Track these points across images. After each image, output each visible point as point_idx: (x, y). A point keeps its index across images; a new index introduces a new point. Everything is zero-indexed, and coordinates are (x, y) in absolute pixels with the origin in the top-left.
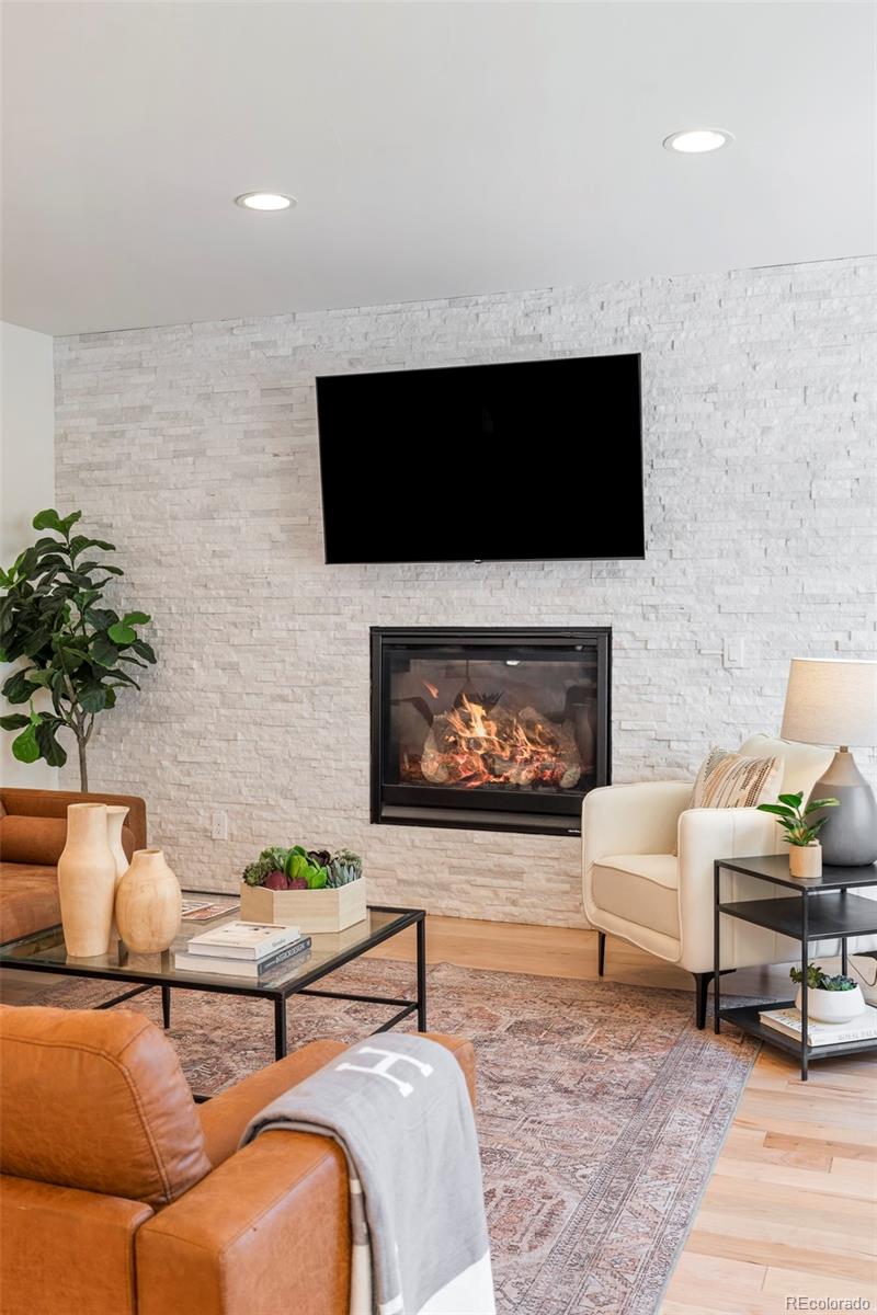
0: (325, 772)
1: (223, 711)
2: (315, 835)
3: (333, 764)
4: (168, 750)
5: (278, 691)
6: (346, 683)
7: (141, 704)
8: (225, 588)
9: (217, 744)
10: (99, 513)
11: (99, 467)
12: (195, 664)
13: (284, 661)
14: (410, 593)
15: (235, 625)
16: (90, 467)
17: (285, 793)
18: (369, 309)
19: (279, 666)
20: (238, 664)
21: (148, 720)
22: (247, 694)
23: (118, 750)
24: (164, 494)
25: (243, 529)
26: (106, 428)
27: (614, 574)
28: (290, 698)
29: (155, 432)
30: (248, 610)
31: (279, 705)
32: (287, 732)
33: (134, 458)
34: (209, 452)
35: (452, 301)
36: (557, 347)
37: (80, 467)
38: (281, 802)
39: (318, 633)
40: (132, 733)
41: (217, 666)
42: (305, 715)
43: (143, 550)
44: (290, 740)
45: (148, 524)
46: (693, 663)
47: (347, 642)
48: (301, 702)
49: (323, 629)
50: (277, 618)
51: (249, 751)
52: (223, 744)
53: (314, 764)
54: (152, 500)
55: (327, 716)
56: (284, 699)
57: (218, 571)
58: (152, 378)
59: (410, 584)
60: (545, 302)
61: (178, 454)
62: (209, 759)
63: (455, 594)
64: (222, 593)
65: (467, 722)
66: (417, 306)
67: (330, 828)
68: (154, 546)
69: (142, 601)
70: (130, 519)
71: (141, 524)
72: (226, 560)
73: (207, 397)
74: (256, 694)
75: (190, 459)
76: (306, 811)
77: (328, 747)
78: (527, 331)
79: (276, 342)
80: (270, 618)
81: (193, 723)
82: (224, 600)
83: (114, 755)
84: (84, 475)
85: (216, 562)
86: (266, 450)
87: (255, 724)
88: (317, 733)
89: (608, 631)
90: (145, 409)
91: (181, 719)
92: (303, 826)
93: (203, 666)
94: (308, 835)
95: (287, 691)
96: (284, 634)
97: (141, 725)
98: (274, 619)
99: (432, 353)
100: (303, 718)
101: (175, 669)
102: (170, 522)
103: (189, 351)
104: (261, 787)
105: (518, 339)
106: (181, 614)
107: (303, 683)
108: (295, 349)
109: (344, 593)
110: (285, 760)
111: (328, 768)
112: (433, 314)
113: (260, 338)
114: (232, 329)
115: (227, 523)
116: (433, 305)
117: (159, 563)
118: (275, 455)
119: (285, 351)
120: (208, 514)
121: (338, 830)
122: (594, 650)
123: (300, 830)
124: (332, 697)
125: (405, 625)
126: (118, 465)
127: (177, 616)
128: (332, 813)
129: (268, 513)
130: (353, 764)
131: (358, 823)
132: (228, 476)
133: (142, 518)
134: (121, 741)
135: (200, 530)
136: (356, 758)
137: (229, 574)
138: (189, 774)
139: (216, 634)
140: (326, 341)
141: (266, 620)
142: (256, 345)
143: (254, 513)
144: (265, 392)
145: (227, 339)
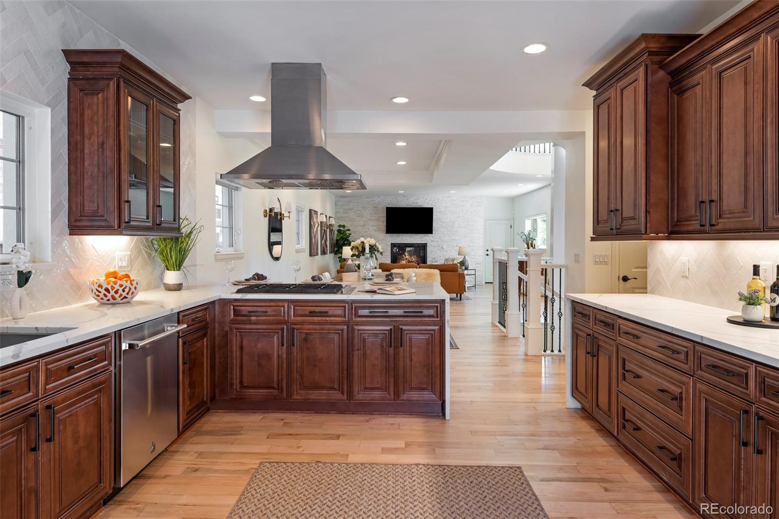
6: (387, 251)
10: (348, 225)
11: (344, 217)
14: (397, 238)
16: (342, 217)
24: (357, 222)
25: (370, 228)
26: (345, 211)
27: (428, 236)
29: (354, 212)
33: (351, 216)
34: (364, 216)
35: (404, 197)
36: (420, 204)
37: (340, 217)
46: (438, 248)
47: (387, 245)
49: (383, 243)
54: (355, 223)
55: (384, 256)
58: (353, 204)
60: (418, 198)
61: (358, 216)
63: (404, 238)
65: (405, 255)
66: (398, 197)
68: (354, 230)
69: (352, 239)
71: (353, 227)
72: (367, 233)
73: (364, 208)
75: (361, 217)
78: (415, 202)
79: (375, 200)
85: (365, 233)
86: (374, 216)
88: (382, 259)
89: (427, 244)
90: (352, 209)
99: (401, 205)
102: (357, 227)
103: (360, 200)
105: (413, 203)
108: (379, 201)
109: (387, 238)
112: (401, 198)
113: (373, 199)
115: (367, 227)
117: (355, 233)
118: (376, 217)
119: (377, 202)
120: (364, 226)
122: (425, 246)
124: (385, 253)
125: (396, 243)
126: (347, 217)
129: (374, 226)
132: (367, 220)
137: (367, 235)
140: (384, 201)
143: (372, 226)
144: (374, 208)
145: (367, 199)
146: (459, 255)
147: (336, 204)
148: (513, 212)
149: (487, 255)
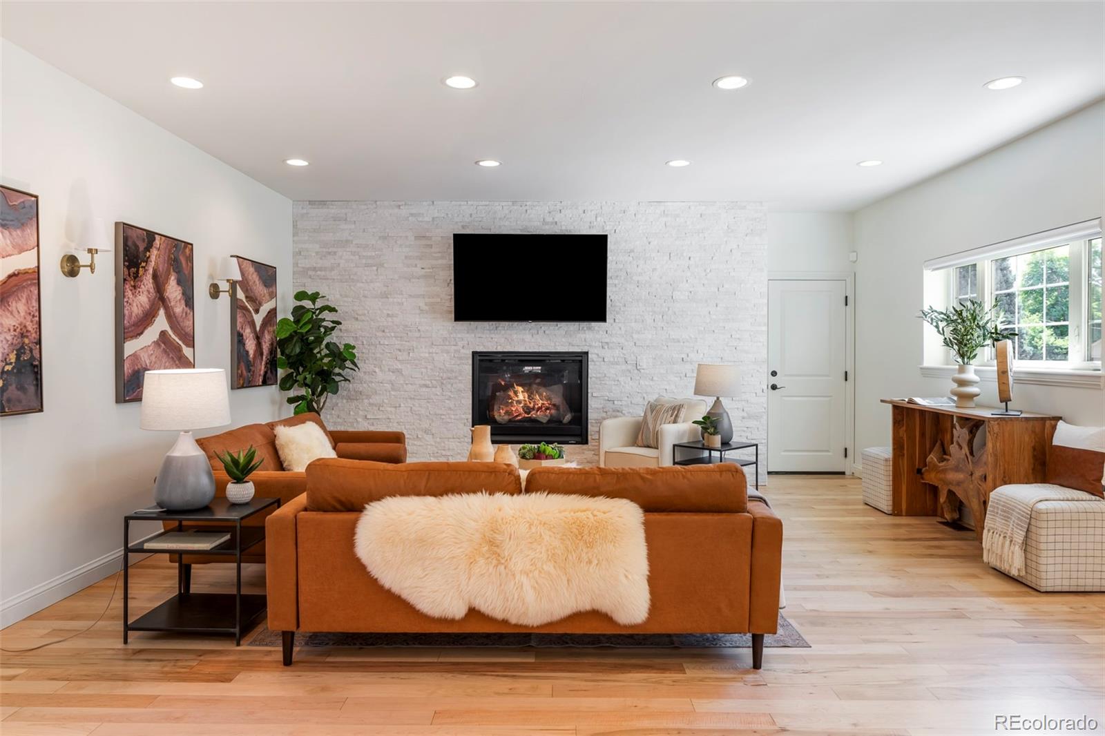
0: (449, 420)
1: (393, 393)
2: (442, 451)
3: (453, 417)
4: (361, 413)
5: (423, 382)
6: (460, 378)
7: (346, 390)
8: (394, 332)
9: (389, 409)
11: (321, 269)
12: (377, 370)
13: (426, 368)
14: (493, 336)
15: (400, 350)
16: (315, 269)
17: (426, 431)
18: (472, 203)
19: (424, 370)
20: (401, 369)
21: (349, 398)
22: (407, 384)
23: (331, 414)
24: (359, 285)
25: (405, 304)
26: (324, 250)
27: (589, 329)
28: (430, 385)
29: (353, 253)
30: (407, 343)
31: (424, 389)
32: (428, 402)
33: (341, 265)
34: (385, 265)
35: (514, 203)
36: (564, 228)
37: (308, 269)
38: (425, 436)
39: (445, 355)
40: (339, 405)
41: (389, 370)
42: (438, 394)
43: (346, 312)
44: (430, 406)
45: (350, 300)
46: (624, 367)
47: (460, 358)
48: (436, 387)
49: (448, 352)
50: (424, 347)
51: (407, 412)
52: (393, 409)
53: (443, 417)
54: (352, 288)
55: (450, 394)
56: (427, 386)
57: (390, 324)
58: (353, 226)
59: (492, 331)
60: (558, 207)
61: (367, 265)
62: (384, 417)
63: (515, 336)
64: (393, 334)
65: (516, 393)
66: (497, 204)
67: (451, 447)
68: (353, 310)
69: (346, 338)
70: (338, 296)
71: (346, 299)
72: (395, 318)
73: (384, 238)
74: (411, 384)
75: (375, 268)
76: (438, 440)
77: (450, 409)
78: (549, 219)
79: (423, 214)
80: (419, 347)
81: (376, 399)
82: (394, 338)
83: (328, 417)
84: (310, 273)
85: (390, 319)
86: (418, 266)
87: (411, 398)
88: (445, 402)
89: (587, 353)
90: (348, 242)
91: (368, 397)
92: (436, 447)
93: (381, 371)
94: (439, 452)
95: (428, 382)
96: (427, 355)
97: (345, 401)
98: (422, 348)
99: (505, 226)
100: (437, 395)
101: (365, 373)
102: (363, 299)
103: (374, 214)
104: (414, 429)
105: (544, 222)
106: (369, 345)
107: (438, 378)
108: (433, 218)
109: (459, 336)
110: (427, 416)
111: (451, 419)
112: (505, 207)
113: (414, 211)
114: (400, 206)
115: (395, 300)
116: (504, 204)
117: (357, 319)
118: (423, 268)
119: (426, 219)
120: (385, 296)
121: (455, 448)
122: (581, 361)
123: (435, 449)
124: (452, 385)
125: (490, 350)
126: (332, 269)
127: (366, 346)
128: (452, 440)
129: (418, 296)
130: (463, 416)
131: (466, 444)
132: (396, 277)
133: (346, 296)
134: (333, 409)
135: (380, 303)
136: (465, 413)
137: (396, 325)
138: (373, 425)
139: (389, 355)
140: (450, 216)
141: (417, 348)
142: (412, 215)
143: (411, 296)
144: (417, 238)
145: (396, 210)
146: (697, 392)
147: (295, 226)
148: (853, 256)
149: (774, 387)
